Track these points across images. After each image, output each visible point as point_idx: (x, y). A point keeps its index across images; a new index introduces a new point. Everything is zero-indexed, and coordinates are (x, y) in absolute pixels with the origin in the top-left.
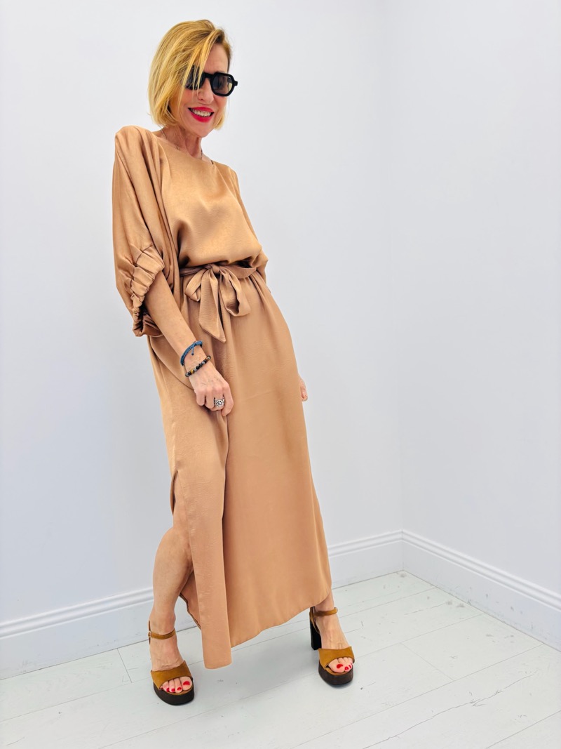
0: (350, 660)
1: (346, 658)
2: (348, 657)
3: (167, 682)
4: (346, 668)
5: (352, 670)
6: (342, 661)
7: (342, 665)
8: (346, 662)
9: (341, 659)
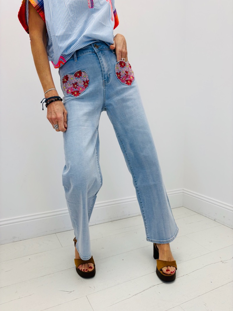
0: (175, 268)
1: (172, 267)
2: (173, 267)
3: (81, 265)
4: (172, 272)
5: (175, 274)
6: (169, 268)
7: (169, 270)
8: (172, 269)
9: (169, 267)
